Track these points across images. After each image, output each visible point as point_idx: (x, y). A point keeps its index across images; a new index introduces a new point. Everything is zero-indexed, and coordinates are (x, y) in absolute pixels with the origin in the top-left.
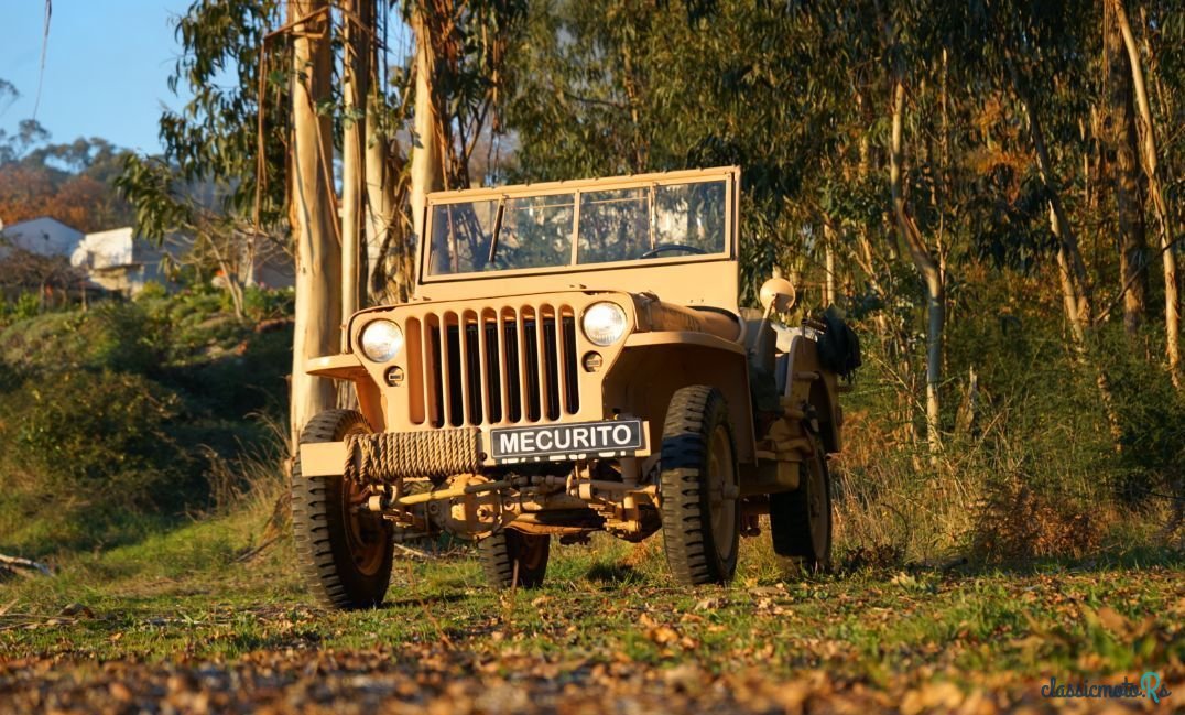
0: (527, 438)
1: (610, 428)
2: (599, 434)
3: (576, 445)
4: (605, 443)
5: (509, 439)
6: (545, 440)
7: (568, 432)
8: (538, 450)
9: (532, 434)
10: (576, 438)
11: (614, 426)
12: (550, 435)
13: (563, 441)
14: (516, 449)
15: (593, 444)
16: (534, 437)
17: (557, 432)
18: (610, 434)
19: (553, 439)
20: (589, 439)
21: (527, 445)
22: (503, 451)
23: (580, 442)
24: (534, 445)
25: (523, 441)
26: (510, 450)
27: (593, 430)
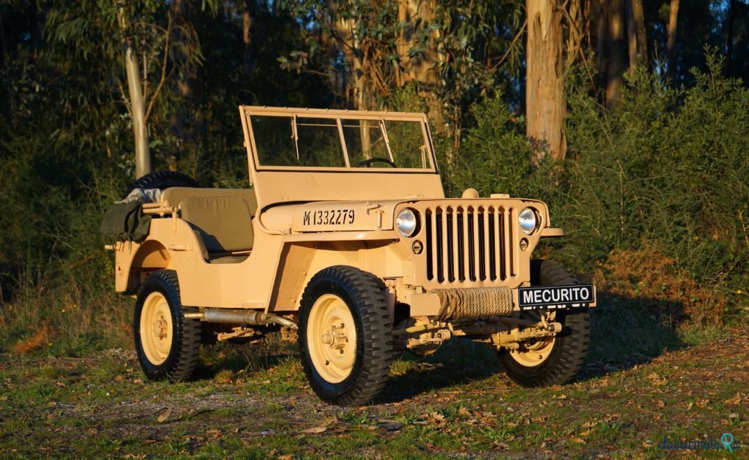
0: (538, 294)
1: (579, 289)
2: (573, 292)
3: (562, 299)
4: (577, 298)
5: (528, 294)
6: (547, 296)
7: (558, 290)
8: (543, 302)
9: (540, 291)
10: (562, 295)
11: (581, 288)
12: (549, 293)
13: (556, 297)
14: (532, 301)
15: (571, 299)
16: (541, 294)
17: (553, 291)
18: (579, 292)
19: (551, 295)
20: (569, 295)
21: (538, 299)
22: (525, 302)
23: (564, 297)
24: (541, 298)
25: (536, 296)
26: (529, 302)
27: (571, 290)
